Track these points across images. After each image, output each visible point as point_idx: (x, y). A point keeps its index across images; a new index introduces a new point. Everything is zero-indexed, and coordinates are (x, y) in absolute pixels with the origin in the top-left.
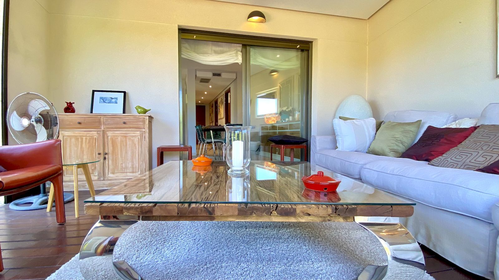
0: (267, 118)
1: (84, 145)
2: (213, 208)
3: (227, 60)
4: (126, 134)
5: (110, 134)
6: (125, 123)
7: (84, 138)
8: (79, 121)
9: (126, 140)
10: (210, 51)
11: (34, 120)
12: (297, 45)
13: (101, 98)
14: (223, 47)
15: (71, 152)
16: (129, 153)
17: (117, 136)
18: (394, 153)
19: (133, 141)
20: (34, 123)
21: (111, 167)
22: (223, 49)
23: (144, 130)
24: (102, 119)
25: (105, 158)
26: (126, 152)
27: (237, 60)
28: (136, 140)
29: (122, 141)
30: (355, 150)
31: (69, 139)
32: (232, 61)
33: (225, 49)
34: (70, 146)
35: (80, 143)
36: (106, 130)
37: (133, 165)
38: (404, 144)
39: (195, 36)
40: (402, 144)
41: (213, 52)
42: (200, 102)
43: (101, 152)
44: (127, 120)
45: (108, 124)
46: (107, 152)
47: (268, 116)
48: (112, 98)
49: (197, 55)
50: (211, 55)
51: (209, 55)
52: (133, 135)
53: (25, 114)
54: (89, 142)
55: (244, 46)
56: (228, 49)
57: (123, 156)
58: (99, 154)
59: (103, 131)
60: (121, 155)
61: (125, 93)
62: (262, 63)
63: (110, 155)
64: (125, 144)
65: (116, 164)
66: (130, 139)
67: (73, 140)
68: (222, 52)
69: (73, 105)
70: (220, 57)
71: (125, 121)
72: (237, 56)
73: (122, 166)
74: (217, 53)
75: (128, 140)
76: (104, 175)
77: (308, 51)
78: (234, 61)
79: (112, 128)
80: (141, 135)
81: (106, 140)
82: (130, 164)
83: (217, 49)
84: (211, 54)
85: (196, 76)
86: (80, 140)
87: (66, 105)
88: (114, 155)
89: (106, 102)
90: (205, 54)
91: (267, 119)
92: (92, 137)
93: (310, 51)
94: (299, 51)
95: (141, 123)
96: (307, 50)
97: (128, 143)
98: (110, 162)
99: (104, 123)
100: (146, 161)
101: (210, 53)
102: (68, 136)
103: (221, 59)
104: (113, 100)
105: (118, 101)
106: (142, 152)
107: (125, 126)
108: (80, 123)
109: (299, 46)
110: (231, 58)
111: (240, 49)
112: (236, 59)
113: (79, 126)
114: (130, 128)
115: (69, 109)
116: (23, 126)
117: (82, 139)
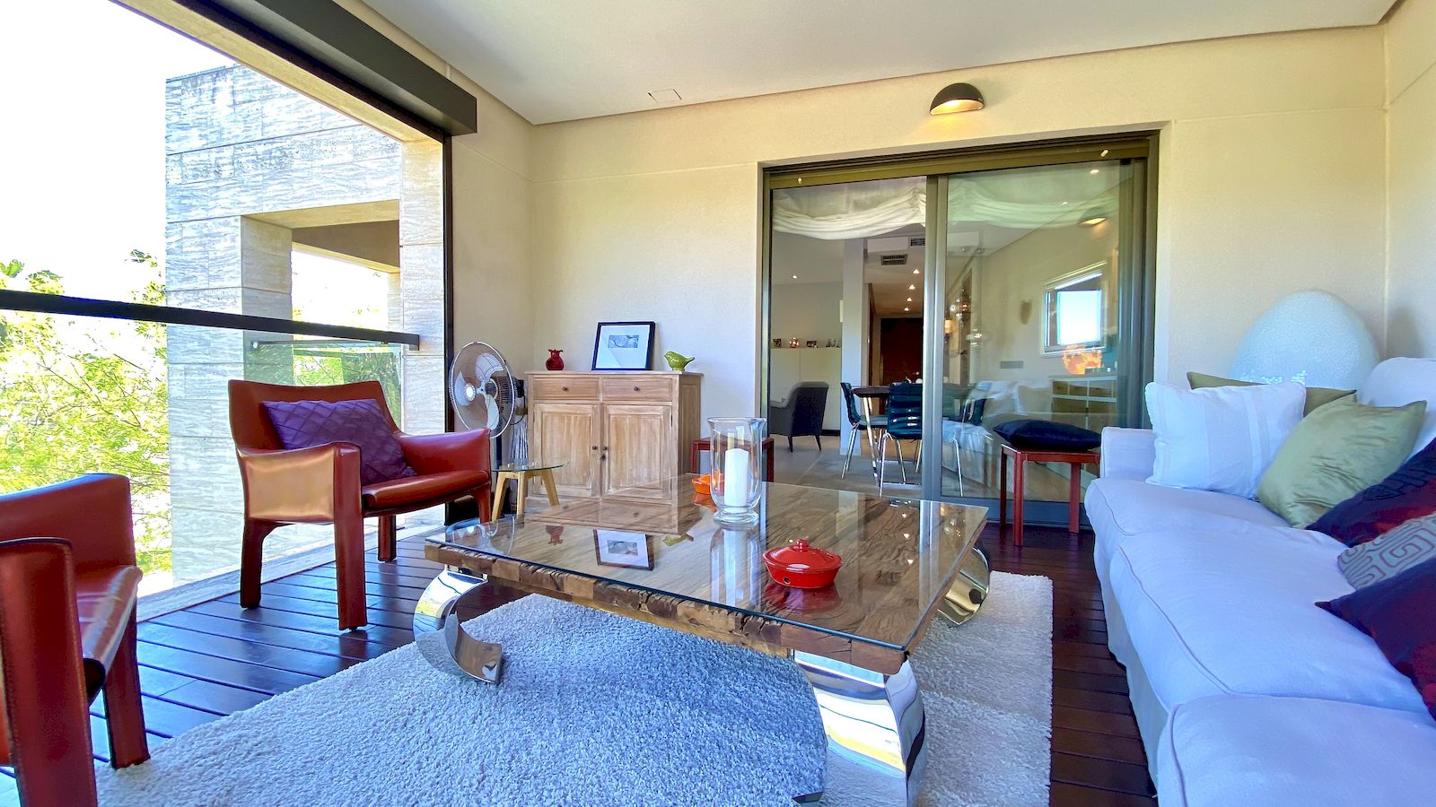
0: (1069, 356)
1: (572, 431)
2: (562, 579)
3: (886, 220)
4: (640, 410)
5: (612, 410)
6: (637, 389)
7: (573, 417)
8: (565, 386)
9: (639, 424)
10: (845, 205)
11: (483, 387)
12: (1101, 149)
13: (611, 337)
14: (878, 189)
15: (552, 442)
16: (644, 449)
17: (624, 415)
18: (1307, 508)
19: (651, 425)
20: (484, 393)
21: (613, 475)
22: (879, 194)
23: (670, 404)
24: (600, 383)
25: (603, 457)
26: (639, 448)
27: (914, 216)
28: (656, 423)
29: (632, 426)
30: (1206, 486)
31: (550, 418)
32: (900, 222)
33: (885, 193)
34: (552, 431)
35: (566, 426)
36: (606, 402)
37: (649, 474)
38: (1351, 483)
39: (800, 180)
40: (1345, 482)
41: (851, 205)
42: (907, 309)
43: (598, 444)
44: (643, 384)
45: (610, 392)
46: (607, 445)
47: (1072, 352)
48: (629, 337)
49: (812, 221)
50: (845, 215)
51: (840, 215)
52: (652, 413)
53: (471, 380)
54: (580, 424)
55: (932, 178)
56: (893, 192)
57: (634, 455)
58: (595, 448)
59: (602, 404)
60: (631, 454)
61: (652, 325)
62: (987, 215)
63: (612, 452)
64: (637, 431)
65: (622, 469)
66: (645, 421)
67: (556, 420)
68: (875, 203)
69: (561, 354)
70: (868, 218)
71: (638, 385)
72: (913, 206)
73: (632, 475)
74: (860, 207)
75: (642, 423)
76: (601, 490)
77: (1144, 159)
78: (908, 220)
79: (616, 399)
80: (666, 414)
81: (606, 422)
82: (645, 470)
83: (863, 196)
84: (846, 213)
85: (865, 251)
86: (566, 421)
87: (549, 356)
88: (619, 452)
89: (619, 345)
90: (830, 215)
91: (1069, 360)
92: (584, 416)
93: (1149, 159)
94: (1116, 165)
95: (664, 389)
96: (1138, 159)
97: (643, 429)
98: (611, 465)
99: (603, 390)
100: (673, 468)
101: (845, 210)
102: (550, 413)
103: (868, 221)
104: (632, 341)
105: (639, 343)
106: (666, 449)
107: (637, 394)
108: (566, 389)
109: (1106, 152)
110: (898, 213)
111: (923, 186)
112: (911, 214)
113: (565, 394)
114: (647, 398)
115: (555, 363)
116: (467, 400)
117: (569, 419)
